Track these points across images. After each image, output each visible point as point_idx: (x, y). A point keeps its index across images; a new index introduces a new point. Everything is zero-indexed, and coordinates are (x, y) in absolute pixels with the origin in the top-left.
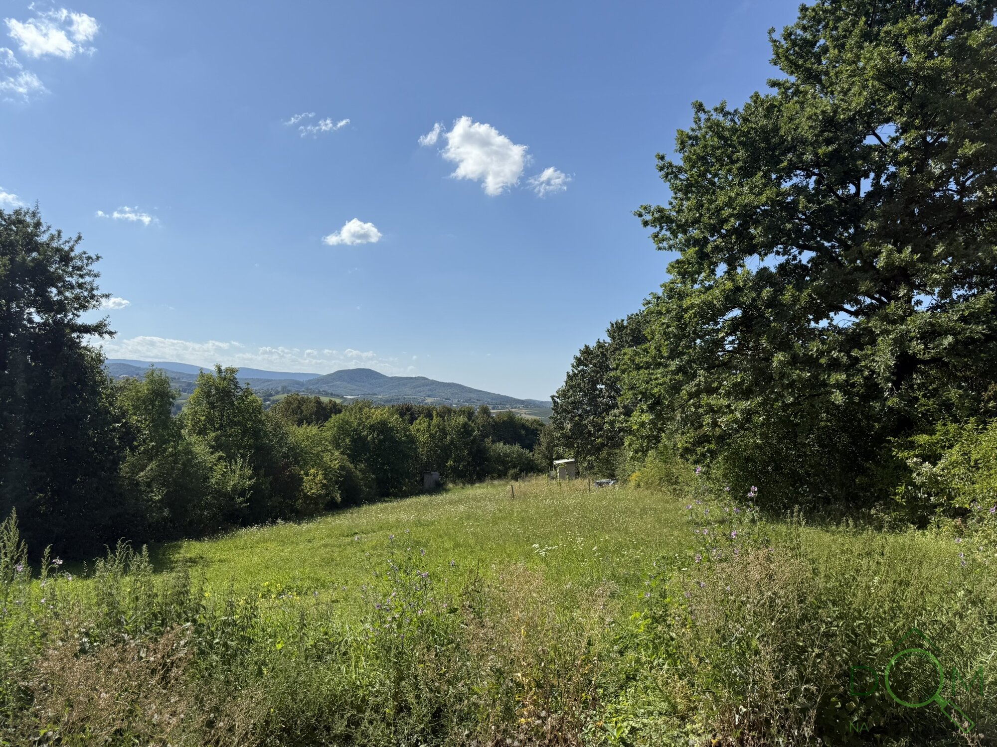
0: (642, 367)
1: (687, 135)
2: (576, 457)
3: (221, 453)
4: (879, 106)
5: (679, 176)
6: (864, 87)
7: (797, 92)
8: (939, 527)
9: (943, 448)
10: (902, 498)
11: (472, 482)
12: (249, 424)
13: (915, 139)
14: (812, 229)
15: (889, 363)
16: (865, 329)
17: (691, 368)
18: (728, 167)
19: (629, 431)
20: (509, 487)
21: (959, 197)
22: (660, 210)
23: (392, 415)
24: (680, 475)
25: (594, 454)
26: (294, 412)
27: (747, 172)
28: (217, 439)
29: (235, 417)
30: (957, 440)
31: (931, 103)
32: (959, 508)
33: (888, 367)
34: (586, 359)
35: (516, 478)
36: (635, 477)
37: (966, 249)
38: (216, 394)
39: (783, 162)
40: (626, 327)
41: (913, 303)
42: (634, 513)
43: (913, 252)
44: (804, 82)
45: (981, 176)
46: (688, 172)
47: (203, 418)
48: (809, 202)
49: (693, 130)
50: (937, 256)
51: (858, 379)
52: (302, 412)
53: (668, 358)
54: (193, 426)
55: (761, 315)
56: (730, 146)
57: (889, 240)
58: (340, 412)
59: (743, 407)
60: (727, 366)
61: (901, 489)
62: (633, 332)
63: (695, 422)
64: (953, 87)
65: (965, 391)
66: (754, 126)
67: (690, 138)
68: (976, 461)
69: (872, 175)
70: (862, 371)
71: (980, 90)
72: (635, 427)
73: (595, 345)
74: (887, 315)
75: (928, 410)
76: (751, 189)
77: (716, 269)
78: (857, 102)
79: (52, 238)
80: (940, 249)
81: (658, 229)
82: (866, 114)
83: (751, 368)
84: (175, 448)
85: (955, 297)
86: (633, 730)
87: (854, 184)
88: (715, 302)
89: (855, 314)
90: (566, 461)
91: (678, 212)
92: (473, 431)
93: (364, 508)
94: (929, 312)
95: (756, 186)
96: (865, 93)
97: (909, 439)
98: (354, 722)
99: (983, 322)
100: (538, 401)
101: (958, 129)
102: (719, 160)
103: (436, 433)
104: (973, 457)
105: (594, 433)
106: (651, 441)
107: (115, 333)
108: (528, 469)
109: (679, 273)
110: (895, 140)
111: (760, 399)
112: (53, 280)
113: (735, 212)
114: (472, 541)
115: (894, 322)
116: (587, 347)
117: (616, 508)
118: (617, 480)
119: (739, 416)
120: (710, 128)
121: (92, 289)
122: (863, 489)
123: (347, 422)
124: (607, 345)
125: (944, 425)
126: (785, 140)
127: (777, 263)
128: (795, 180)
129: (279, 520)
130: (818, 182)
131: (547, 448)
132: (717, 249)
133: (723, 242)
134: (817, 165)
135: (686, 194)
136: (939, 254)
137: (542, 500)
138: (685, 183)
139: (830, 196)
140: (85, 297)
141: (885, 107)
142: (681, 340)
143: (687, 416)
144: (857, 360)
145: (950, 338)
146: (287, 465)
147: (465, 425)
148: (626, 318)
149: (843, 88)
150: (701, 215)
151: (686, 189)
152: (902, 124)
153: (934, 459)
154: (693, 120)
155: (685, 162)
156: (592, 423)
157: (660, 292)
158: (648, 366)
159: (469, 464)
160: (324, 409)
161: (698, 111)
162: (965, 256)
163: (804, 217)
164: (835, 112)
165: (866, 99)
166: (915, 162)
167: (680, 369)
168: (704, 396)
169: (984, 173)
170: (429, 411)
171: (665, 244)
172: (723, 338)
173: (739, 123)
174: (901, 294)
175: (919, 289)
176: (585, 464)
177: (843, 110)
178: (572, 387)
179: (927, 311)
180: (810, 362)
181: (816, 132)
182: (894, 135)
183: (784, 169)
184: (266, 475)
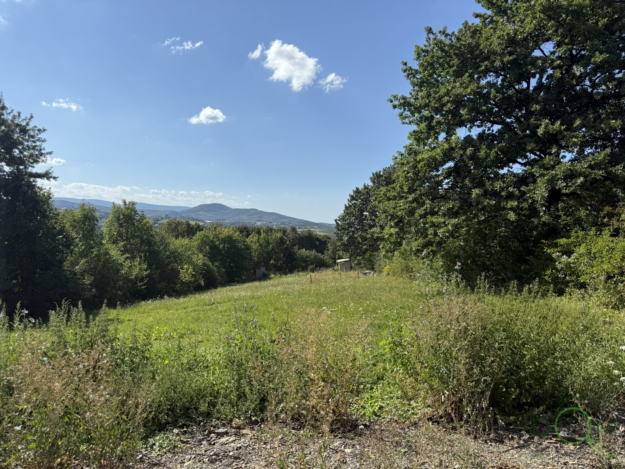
0: (391, 199)
1: (422, 49)
2: (350, 257)
3: (127, 255)
4: (543, 30)
5: (416, 76)
6: (534, 18)
7: (492, 21)
8: (570, 295)
9: (575, 246)
10: (549, 277)
11: (286, 274)
12: (145, 237)
13: (565, 52)
14: (499, 111)
15: (544, 194)
16: (530, 173)
17: (422, 199)
18: (447, 70)
19: (382, 239)
20: (309, 276)
21: (591, 89)
22: (404, 98)
23: (235, 232)
24: (414, 267)
25: (361, 255)
26: (173, 230)
27: (458, 74)
28: (124, 246)
29: (135, 233)
30: (583, 242)
31: (576, 28)
32: (583, 282)
33: (543, 197)
34: (357, 196)
35: (312, 271)
36: (386, 269)
37: (594, 122)
38: (124, 218)
39: (481, 67)
40: (382, 176)
41: (560, 157)
42: (386, 290)
43: (562, 124)
44: (496, 15)
45: (605, 76)
46: (422, 73)
47: (115, 233)
48: (497, 93)
49: (425, 46)
50: (576, 127)
51: (525, 205)
52: (178, 230)
53: (408, 193)
54: (109, 238)
55: (466, 165)
56: (449, 56)
57: (547, 117)
58: (202, 230)
59: (453, 222)
60: (444, 198)
61: (549, 272)
62: (386, 179)
63: (423, 233)
64: (590, 18)
65: (590, 211)
66: (464, 43)
67: (423, 51)
68: (595, 253)
69: (538, 76)
70: (527, 200)
71: (607, 19)
72: (386, 237)
73: (363, 187)
74: (544, 165)
75: (567, 224)
76: (461, 84)
77: (439, 136)
78: (529, 26)
79: (14, 117)
80: (578, 122)
81: (402, 110)
82: (535, 36)
83: (459, 198)
84: (99, 251)
85: (586, 153)
86: (381, 408)
87: (526, 82)
88: (437, 157)
89: (524, 165)
90: (344, 260)
91: (415, 99)
92: (286, 241)
93: (219, 289)
94: (570, 162)
95: (464, 83)
96: (534, 22)
97: (554, 241)
98: (213, 405)
99: (602, 168)
100: (327, 224)
101: (592, 45)
102: (442, 65)
103: (263, 243)
104: (593, 252)
105: (362, 243)
106: (396, 245)
107: (57, 177)
108: (321, 265)
109: (415, 139)
110: (553, 53)
111: (463, 218)
112: (15, 144)
113: (451, 99)
114: (286, 307)
115: (548, 169)
116: (357, 189)
117: (374, 287)
118: (375, 271)
119: (450, 228)
120: (436, 44)
121: (41, 150)
122: (525, 273)
123: (206, 236)
124: (370, 187)
125: (576, 232)
126: (483, 52)
127: (477, 133)
128: (489, 79)
129: (165, 297)
130: (503, 80)
131: (333, 252)
132: (439, 123)
133: (443, 119)
134: (503, 69)
135: (420, 87)
136: (578, 126)
137: (329, 283)
138: (420, 80)
139: (511, 90)
140: (37, 155)
141: (547, 31)
142: (415, 181)
143: (418, 229)
144: (524, 193)
145: (582, 179)
146: (169, 263)
147: (281, 239)
148: (382, 170)
149: (521, 19)
150: (430, 101)
151: (420, 85)
152: (557, 41)
153: (569, 253)
154: (425, 39)
155: (420, 67)
156: (361, 236)
157: (403, 151)
158: (395, 198)
159: (284, 262)
160: (192, 228)
161: (429, 33)
162: (593, 127)
163: (494, 103)
164: (515, 34)
165: (535, 25)
166: (564, 67)
167: (415, 200)
168: (429, 217)
169: (607, 74)
170: (259, 230)
171: (407, 120)
172: (442, 180)
173: (454, 42)
174: (553, 152)
175: (565, 149)
176: (356, 262)
177: (521, 32)
178: (348, 214)
179: (568, 162)
180: (495, 194)
181: (503, 47)
182: (552, 50)
183: (482, 72)
184: (157, 269)
